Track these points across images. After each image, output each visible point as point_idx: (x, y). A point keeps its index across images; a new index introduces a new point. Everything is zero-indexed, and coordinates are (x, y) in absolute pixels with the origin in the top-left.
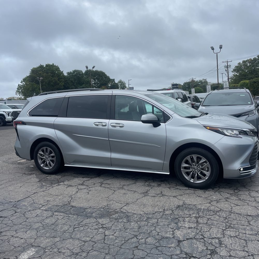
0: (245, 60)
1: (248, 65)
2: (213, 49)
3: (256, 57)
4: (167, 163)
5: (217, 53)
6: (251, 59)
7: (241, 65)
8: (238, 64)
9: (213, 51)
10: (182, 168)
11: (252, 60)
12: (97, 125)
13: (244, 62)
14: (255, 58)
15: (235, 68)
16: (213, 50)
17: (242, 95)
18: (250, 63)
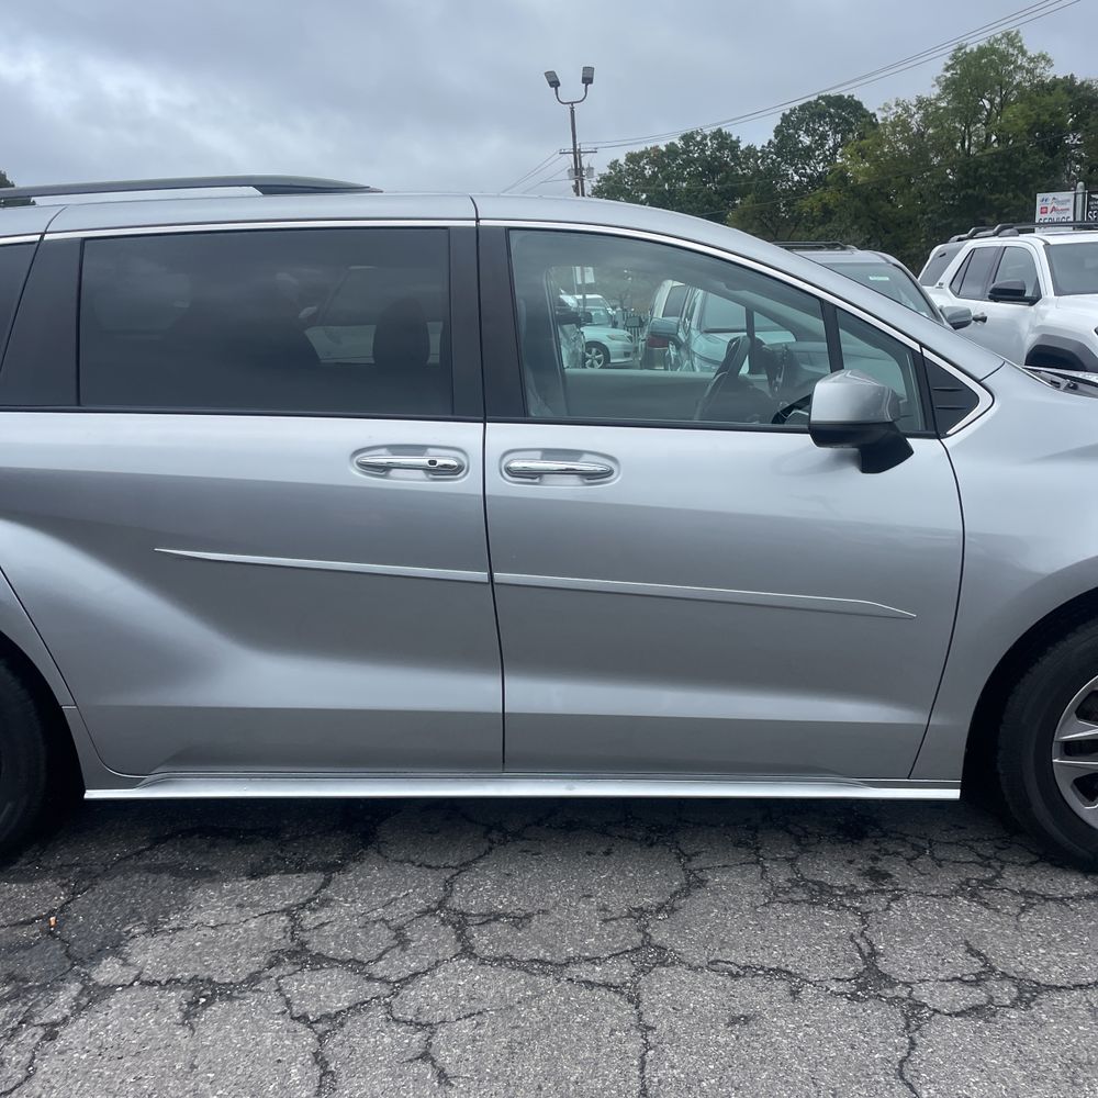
0: (637, 149)
1: (648, 172)
2: (554, 83)
3: (677, 142)
4: (956, 722)
5: (572, 103)
6: (656, 149)
7: (620, 171)
8: (610, 167)
9: (557, 94)
10: (1055, 748)
11: (663, 154)
12: (385, 469)
13: (633, 158)
14: (672, 144)
15: (599, 182)
16: (556, 89)
17: (875, 278)
18: (652, 162)
